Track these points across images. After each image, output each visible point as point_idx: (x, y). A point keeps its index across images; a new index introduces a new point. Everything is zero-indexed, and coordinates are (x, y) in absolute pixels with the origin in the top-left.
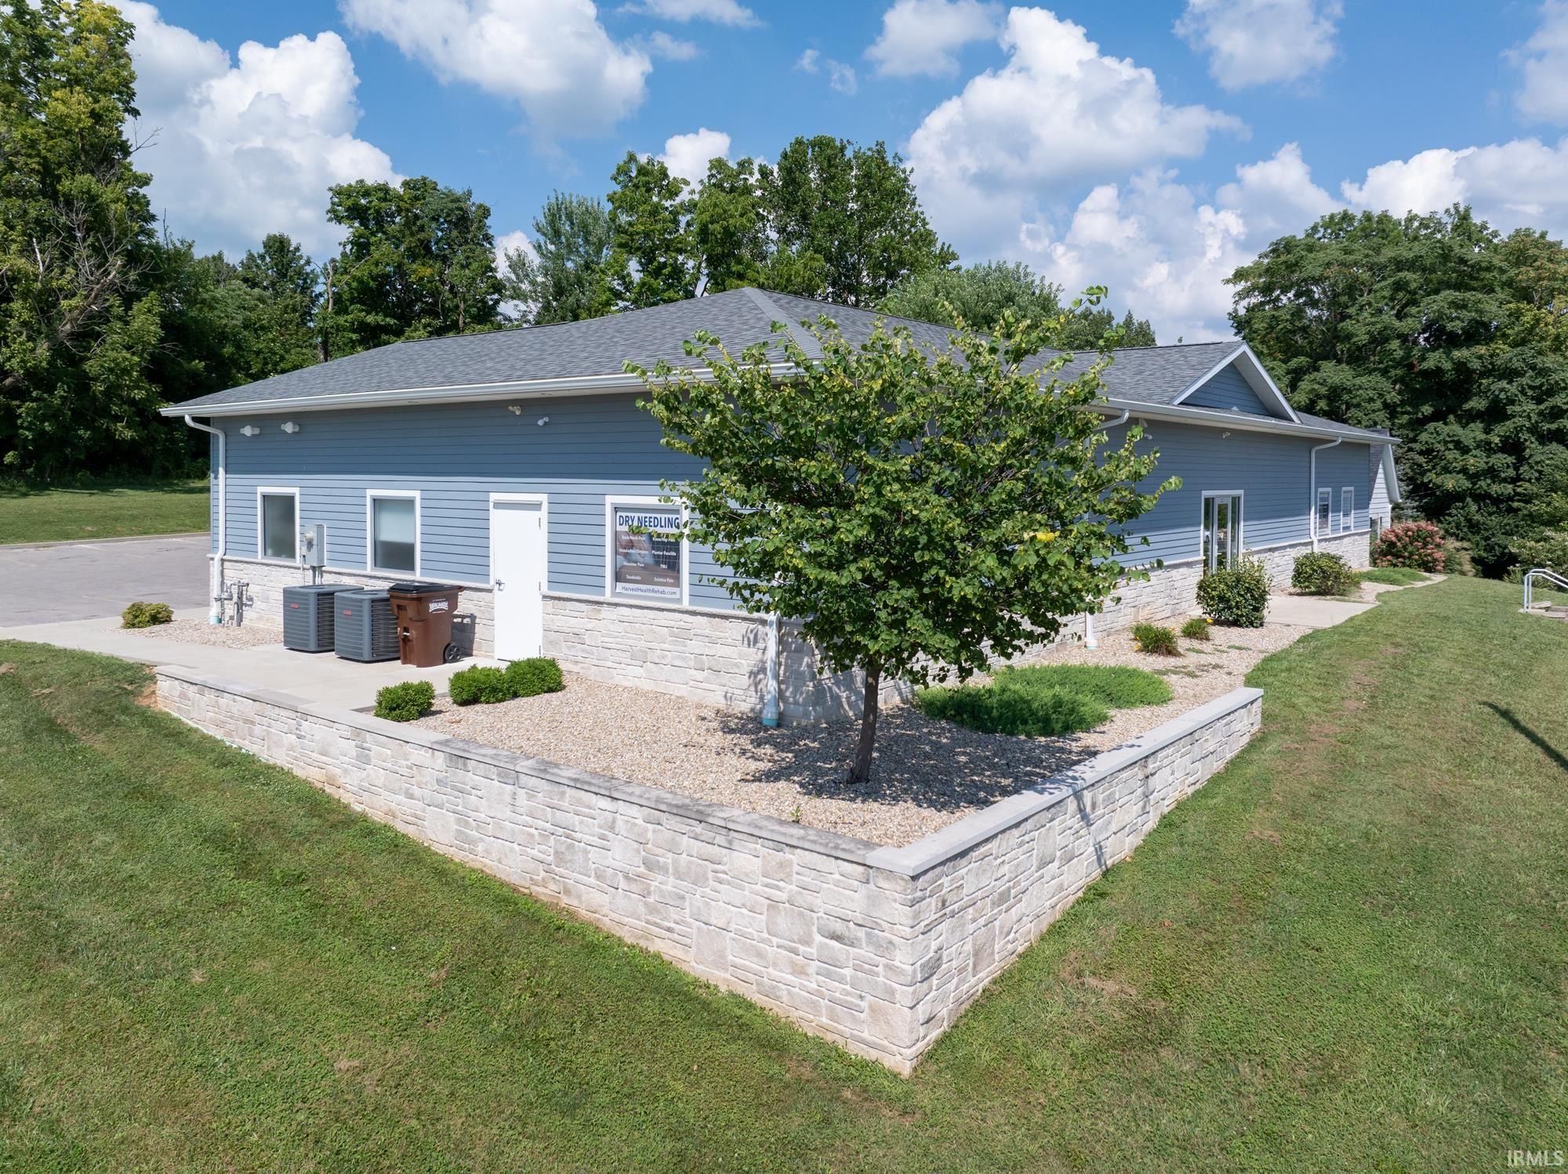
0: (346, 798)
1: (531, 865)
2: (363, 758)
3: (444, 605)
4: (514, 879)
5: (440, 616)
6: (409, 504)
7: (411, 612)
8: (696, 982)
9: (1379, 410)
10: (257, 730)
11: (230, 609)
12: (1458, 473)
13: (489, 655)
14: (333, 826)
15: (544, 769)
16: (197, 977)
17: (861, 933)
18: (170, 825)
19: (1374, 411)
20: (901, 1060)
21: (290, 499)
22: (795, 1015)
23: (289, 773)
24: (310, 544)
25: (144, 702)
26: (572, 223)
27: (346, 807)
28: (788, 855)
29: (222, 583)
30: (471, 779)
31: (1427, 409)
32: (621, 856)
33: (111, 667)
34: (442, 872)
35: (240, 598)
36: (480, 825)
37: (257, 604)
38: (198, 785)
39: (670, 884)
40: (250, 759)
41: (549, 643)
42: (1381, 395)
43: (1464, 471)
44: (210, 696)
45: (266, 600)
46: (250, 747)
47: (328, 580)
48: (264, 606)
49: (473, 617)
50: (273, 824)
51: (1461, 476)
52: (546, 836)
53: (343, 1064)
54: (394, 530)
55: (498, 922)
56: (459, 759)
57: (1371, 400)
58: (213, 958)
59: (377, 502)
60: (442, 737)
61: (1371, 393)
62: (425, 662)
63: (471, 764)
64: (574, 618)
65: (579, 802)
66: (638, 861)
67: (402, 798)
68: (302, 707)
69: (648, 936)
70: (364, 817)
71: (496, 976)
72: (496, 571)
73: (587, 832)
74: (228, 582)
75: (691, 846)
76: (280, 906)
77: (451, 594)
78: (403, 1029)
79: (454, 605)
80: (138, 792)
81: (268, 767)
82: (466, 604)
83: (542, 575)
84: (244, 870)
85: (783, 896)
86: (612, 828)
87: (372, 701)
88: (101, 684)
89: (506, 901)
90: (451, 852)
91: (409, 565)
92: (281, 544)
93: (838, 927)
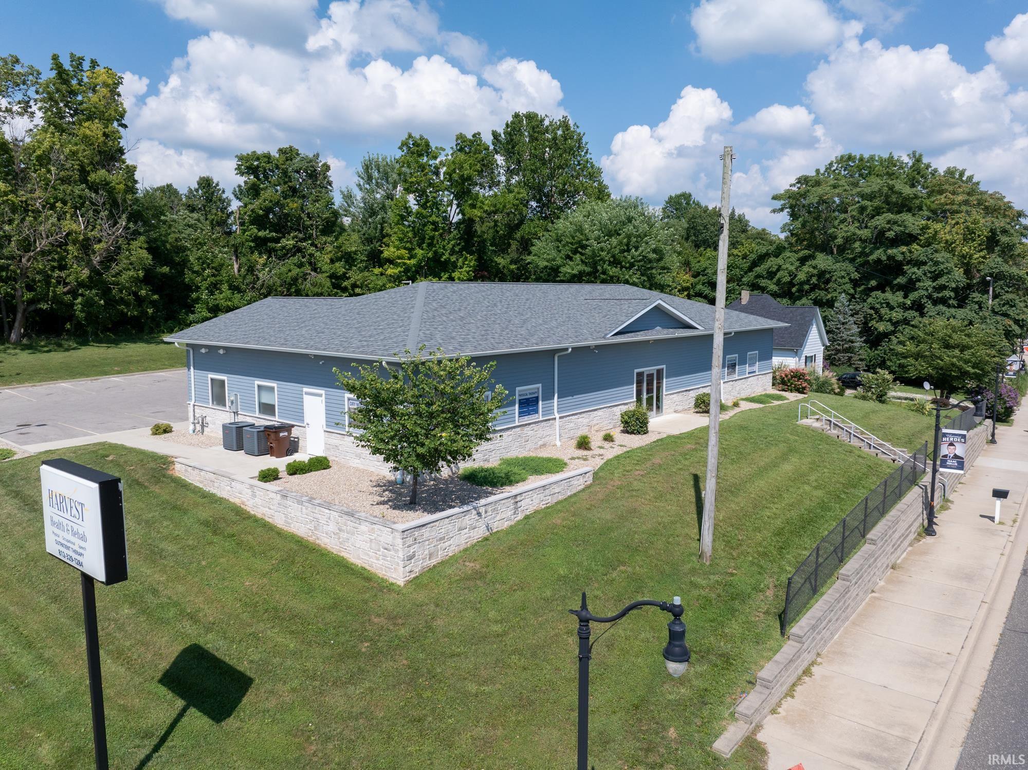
0: (248, 509)
1: (307, 531)
2: (254, 495)
3: (286, 434)
4: (302, 535)
5: (284, 438)
6: (272, 389)
7: (272, 436)
8: (352, 564)
9: (847, 283)
10: (216, 485)
11: (198, 427)
12: (887, 321)
13: (305, 452)
14: (244, 519)
15: (311, 500)
16: (204, 563)
17: (391, 547)
18: (188, 519)
19: (844, 284)
20: (401, 583)
21: (223, 382)
22: (377, 571)
23: (228, 500)
24: (232, 402)
25: (170, 473)
26: (379, 171)
27: (249, 512)
28: (374, 526)
29: (194, 416)
30: (289, 503)
31: (873, 283)
32: (332, 527)
33: (154, 457)
34: (280, 533)
35: (203, 423)
36: (292, 518)
37: (210, 425)
38: (196, 505)
39: (345, 535)
40: (213, 495)
41: (327, 449)
42: (848, 274)
43: (890, 320)
44: (197, 471)
45: (214, 424)
46: (213, 491)
47: (240, 419)
48: (213, 426)
49: (298, 438)
50: (223, 518)
51: (889, 323)
52: (311, 521)
53: (247, 583)
54: (266, 399)
55: (296, 548)
56: (285, 497)
57: (843, 277)
58: (208, 559)
59: (259, 386)
60: (280, 489)
61: (843, 273)
62: (279, 456)
63: (288, 498)
64: (335, 440)
65: (320, 511)
66: (337, 528)
67: (267, 509)
68: (232, 477)
69: (340, 551)
70: (255, 516)
71: (293, 562)
72: (307, 419)
73: (323, 520)
74: (197, 415)
75: (350, 524)
76: (227, 544)
77: (289, 428)
78: (264, 575)
79: (290, 433)
80: (175, 507)
81: (220, 498)
82: (295, 432)
83: (324, 423)
84: (215, 533)
85: (373, 538)
86: (329, 519)
87: (257, 474)
88: (152, 465)
89: (299, 541)
90: (283, 527)
91: (273, 414)
92: (219, 399)
93: (386, 546)
